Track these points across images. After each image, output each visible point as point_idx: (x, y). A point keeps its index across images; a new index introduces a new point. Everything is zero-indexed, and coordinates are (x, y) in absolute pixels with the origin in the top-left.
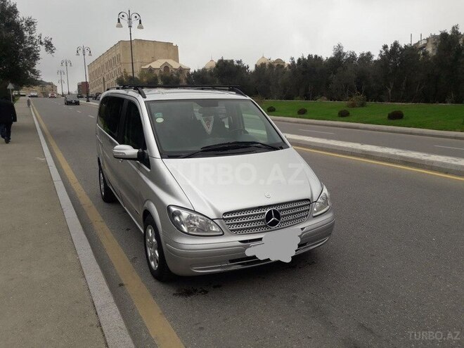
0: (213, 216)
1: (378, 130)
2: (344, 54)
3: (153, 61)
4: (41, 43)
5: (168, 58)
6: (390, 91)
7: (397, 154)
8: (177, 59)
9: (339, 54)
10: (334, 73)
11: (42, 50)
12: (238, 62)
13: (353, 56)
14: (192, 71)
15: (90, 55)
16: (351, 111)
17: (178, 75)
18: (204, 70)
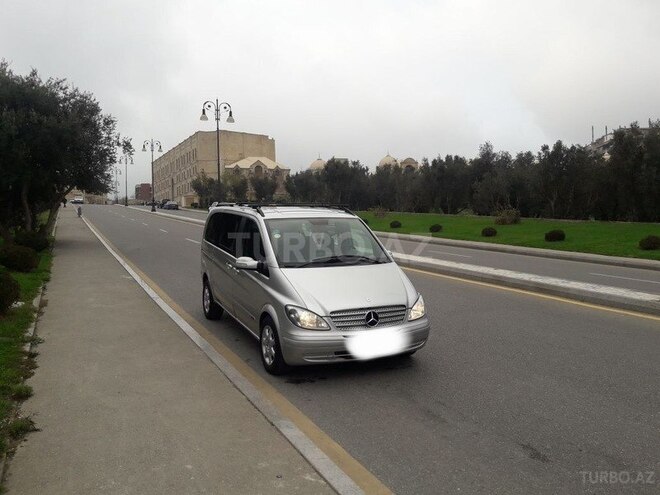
0: (322, 314)
1: (530, 254)
2: (494, 155)
3: (242, 158)
4: (119, 144)
5: (261, 155)
6: (553, 204)
7: (532, 280)
8: (272, 157)
9: (487, 155)
10: (480, 180)
11: (119, 152)
12: (354, 163)
13: (506, 159)
14: (292, 173)
15: (160, 150)
16: (499, 229)
17: (274, 178)
18: (309, 172)
